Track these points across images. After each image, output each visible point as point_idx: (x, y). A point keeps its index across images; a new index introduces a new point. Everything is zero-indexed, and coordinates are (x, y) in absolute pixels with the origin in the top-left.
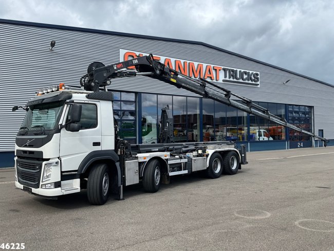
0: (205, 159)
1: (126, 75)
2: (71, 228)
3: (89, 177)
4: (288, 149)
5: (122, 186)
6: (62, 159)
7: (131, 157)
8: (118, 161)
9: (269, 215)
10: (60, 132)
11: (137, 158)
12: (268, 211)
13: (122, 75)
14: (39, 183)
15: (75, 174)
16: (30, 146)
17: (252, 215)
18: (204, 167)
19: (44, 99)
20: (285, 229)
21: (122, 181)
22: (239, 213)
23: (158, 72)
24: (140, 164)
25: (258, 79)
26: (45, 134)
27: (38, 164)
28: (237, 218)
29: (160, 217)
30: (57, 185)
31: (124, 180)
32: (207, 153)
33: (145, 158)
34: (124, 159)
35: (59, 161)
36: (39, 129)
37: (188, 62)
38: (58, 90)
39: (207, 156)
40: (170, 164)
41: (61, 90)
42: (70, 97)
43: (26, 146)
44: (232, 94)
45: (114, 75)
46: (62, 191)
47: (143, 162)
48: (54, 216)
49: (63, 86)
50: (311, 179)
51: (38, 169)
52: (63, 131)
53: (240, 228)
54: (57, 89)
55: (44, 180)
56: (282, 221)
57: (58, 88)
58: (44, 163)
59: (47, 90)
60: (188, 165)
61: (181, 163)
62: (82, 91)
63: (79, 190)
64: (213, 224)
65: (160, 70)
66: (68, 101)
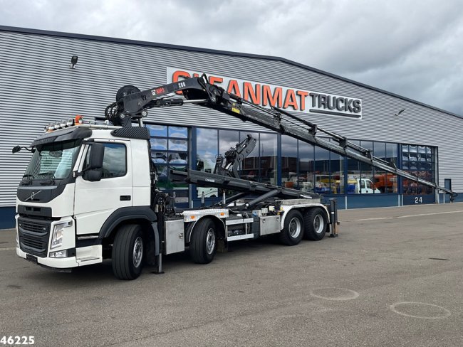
0: (278, 218)
1: (169, 103)
2: (86, 310)
3: (115, 242)
4: (401, 205)
5: (160, 255)
6: (78, 219)
7: (174, 215)
8: (154, 221)
9: (356, 295)
10: (74, 182)
11: (182, 217)
12: (356, 291)
13: (162, 103)
14: (46, 251)
15: (95, 239)
16: (36, 200)
17: (332, 296)
18: (277, 229)
19: (57, 136)
20: (374, 315)
21: (160, 248)
22: (316, 292)
23: (214, 99)
24: (187, 225)
25: (359, 108)
26: (54, 185)
27: (45, 225)
28: (312, 299)
29: (209, 296)
30: (71, 253)
31: (163, 247)
32: (281, 211)
33: (193, 217)
34: (163, 218)
35: (74, 221)
36: (47, 177)
37: (262, 84)
38: (73, 125)
39: (282, 214)
40: (229, 226)
41: (77, 125)
42: (90, 134)
43: (30, 200)
44: (318, 129)
45: (153, 104)
46: (78, 261)
47: (191, 222)
48: (66, 294)
49: (81, 119)
50: (425, 247)
51: (45, 231)
52: (79, 180)
53: (313, 313)
54: (72, 123)
55: (52, 247)
56: (374, 305)
57: (74, 122)
58: (53, 223)
59: (59, 124)
60: (254, 227)
61: (244, 224)
62: (106, 126)
63: (100, 260)
64: (279, 306)
65: (217, 97)
66: (86, 139)
